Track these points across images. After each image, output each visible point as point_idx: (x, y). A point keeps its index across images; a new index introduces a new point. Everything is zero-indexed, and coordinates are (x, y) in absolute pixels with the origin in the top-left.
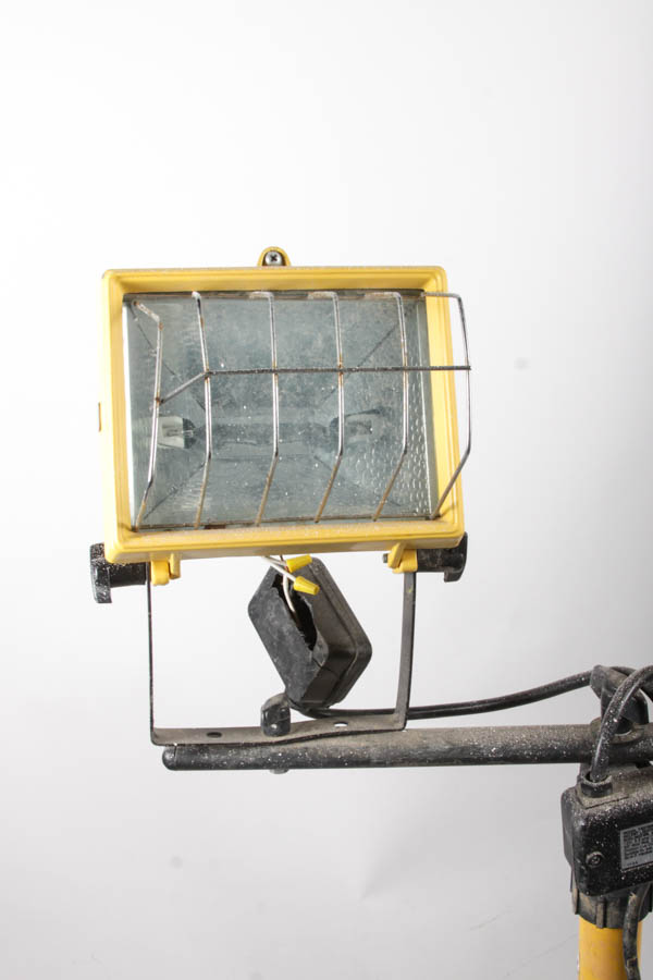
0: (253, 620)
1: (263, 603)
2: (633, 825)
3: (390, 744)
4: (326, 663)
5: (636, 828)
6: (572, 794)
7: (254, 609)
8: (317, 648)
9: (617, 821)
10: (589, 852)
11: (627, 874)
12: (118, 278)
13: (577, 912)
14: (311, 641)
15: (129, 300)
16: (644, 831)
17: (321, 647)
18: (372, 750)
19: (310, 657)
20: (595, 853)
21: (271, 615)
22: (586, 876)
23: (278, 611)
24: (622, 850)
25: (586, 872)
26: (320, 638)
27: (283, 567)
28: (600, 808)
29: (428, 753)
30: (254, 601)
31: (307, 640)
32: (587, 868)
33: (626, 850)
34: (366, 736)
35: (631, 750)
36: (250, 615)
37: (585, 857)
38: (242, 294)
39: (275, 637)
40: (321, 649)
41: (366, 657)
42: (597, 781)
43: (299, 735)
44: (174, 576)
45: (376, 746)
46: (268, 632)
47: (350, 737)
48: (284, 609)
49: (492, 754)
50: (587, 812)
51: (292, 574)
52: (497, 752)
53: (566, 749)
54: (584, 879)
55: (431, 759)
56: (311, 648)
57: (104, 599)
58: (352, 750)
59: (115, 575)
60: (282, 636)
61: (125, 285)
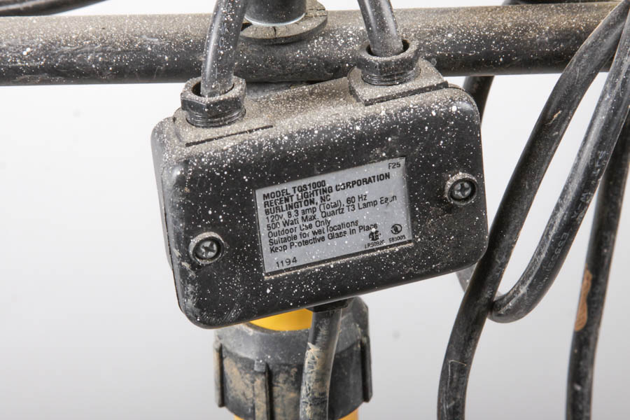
2: (281, 179)
5: (288, 187)
6: (168, 127)
9: (246, 167)
10: (195, 232)
11: (276, 283)
13: (223, 402)
16: (305, 196)
20: (207, 235)
22: (192, 282)
24: (263, 232)
25: (192, 274)
28: (214, 143)
32: (194, 266)
33: (271, 234)
35: (298, 53)
37: (187, 242)
42: (211, 95)
49: (22, 58)
50: (188, 150)
52: (33, 56)
53: (169, 51)
54: (190, 288)
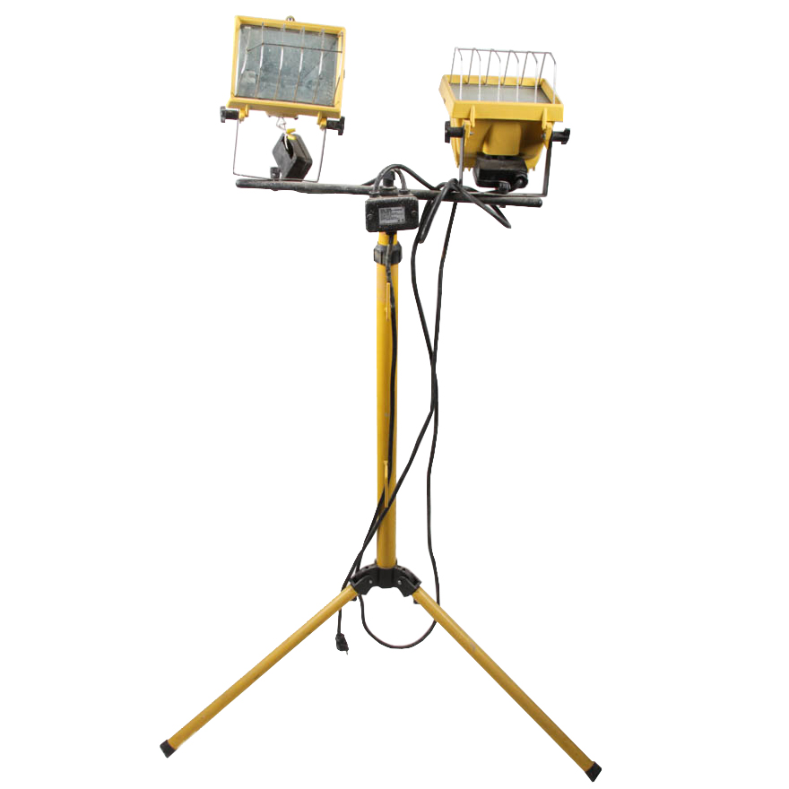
4: (296, 163)
6: (367, 201)
12: (240, 18)
14: (291, 156)
15: (242, 26)
26: (295, 155)
33: (381, 217)
38: (278, 29)
40: (294, 158)
41: (310, 165)
44: (247, 116)
56: (291, 158)
57: (223, 121)
59: (229, 115)
61: (241, 21)
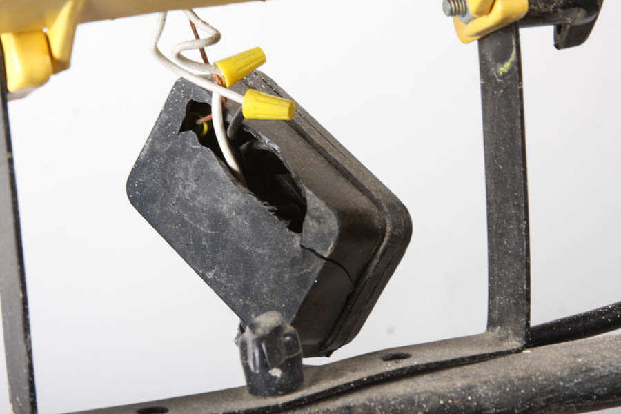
0: (141, 210)
1: (164, 167)
3: (513, 374)
4: (336, 248)
7: (142, 187)
8: (309, 223)
14: (292, 214)
17: (318, 219)
18: (481, 390)
19: (297, 245)
21: (188, 187)
23: (203, 175)
27: (210, 79)
29: (594, 379)
30: (141, 167)
31: (281, 215)
34: (457, 370)
36: (133, 200)
39: (204, 228)
40: (321, 223)
43: (325, 385)
44: (60, 65)
45: (485, 383)
46: (184, 224)
47: (426, 377)
48: (217, 167)
51: (232, 88)
55: (600, 391)
56: (297, 226)
58: (443, 396)
60: (218, 222)
